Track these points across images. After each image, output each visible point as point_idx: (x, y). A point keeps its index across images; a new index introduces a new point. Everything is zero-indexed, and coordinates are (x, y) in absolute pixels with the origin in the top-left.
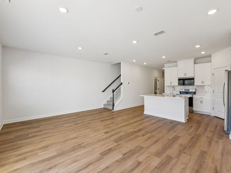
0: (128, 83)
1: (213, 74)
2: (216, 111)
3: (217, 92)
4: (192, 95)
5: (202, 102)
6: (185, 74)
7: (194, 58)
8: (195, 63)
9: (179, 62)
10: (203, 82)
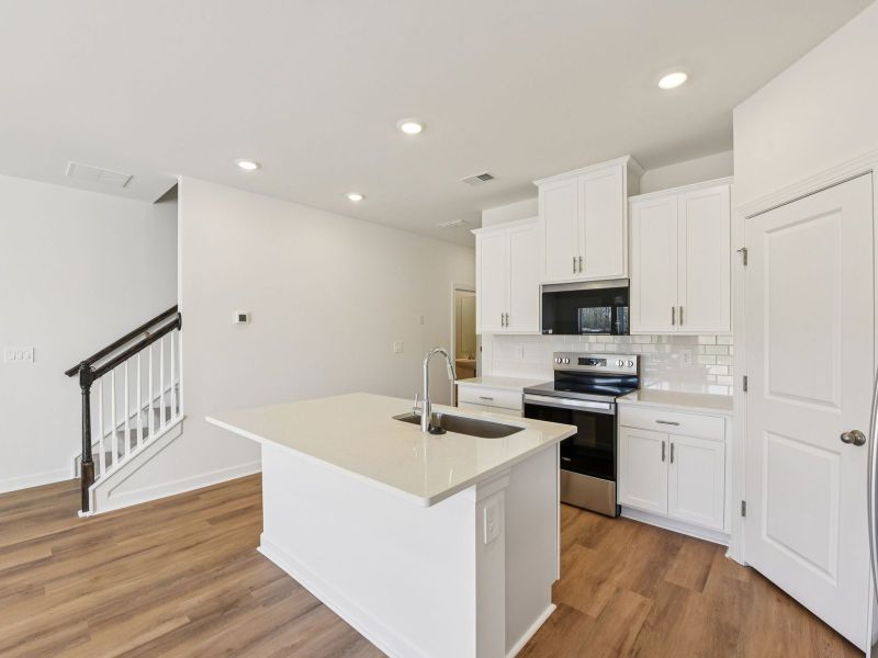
0: (243, 318)
1: (745, 251)
2: (764, 537)
3: (772, 393)
4: (612, 399)
5: (668, 453)
6: (578, 264)
7: (627, 158)
8: (634, 189)
9: (543, 186)
10: (678, 315)
